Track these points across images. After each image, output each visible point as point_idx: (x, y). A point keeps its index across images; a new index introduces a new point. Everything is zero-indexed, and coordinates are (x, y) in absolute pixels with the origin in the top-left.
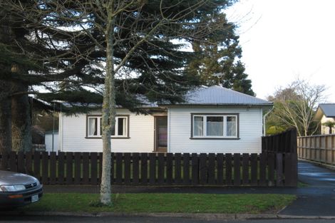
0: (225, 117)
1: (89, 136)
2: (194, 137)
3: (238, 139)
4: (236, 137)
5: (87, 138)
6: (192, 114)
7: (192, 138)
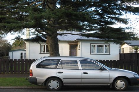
0: (104, 45)
1: (41, 53)
2: (92, 53)
3: (110, 54)
4: (109, 53)
5: (40, 53)
6: (91, 44)
7: (90, 54)
